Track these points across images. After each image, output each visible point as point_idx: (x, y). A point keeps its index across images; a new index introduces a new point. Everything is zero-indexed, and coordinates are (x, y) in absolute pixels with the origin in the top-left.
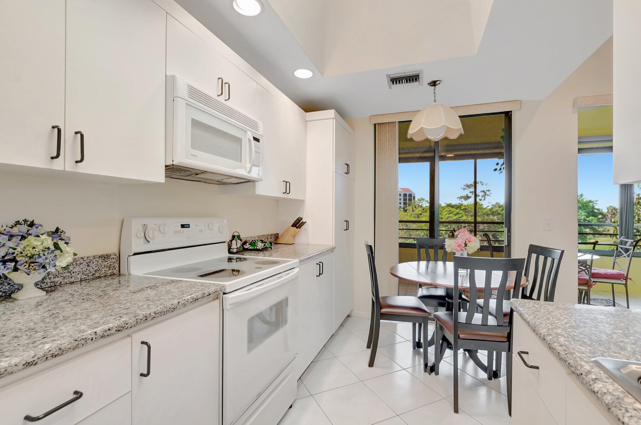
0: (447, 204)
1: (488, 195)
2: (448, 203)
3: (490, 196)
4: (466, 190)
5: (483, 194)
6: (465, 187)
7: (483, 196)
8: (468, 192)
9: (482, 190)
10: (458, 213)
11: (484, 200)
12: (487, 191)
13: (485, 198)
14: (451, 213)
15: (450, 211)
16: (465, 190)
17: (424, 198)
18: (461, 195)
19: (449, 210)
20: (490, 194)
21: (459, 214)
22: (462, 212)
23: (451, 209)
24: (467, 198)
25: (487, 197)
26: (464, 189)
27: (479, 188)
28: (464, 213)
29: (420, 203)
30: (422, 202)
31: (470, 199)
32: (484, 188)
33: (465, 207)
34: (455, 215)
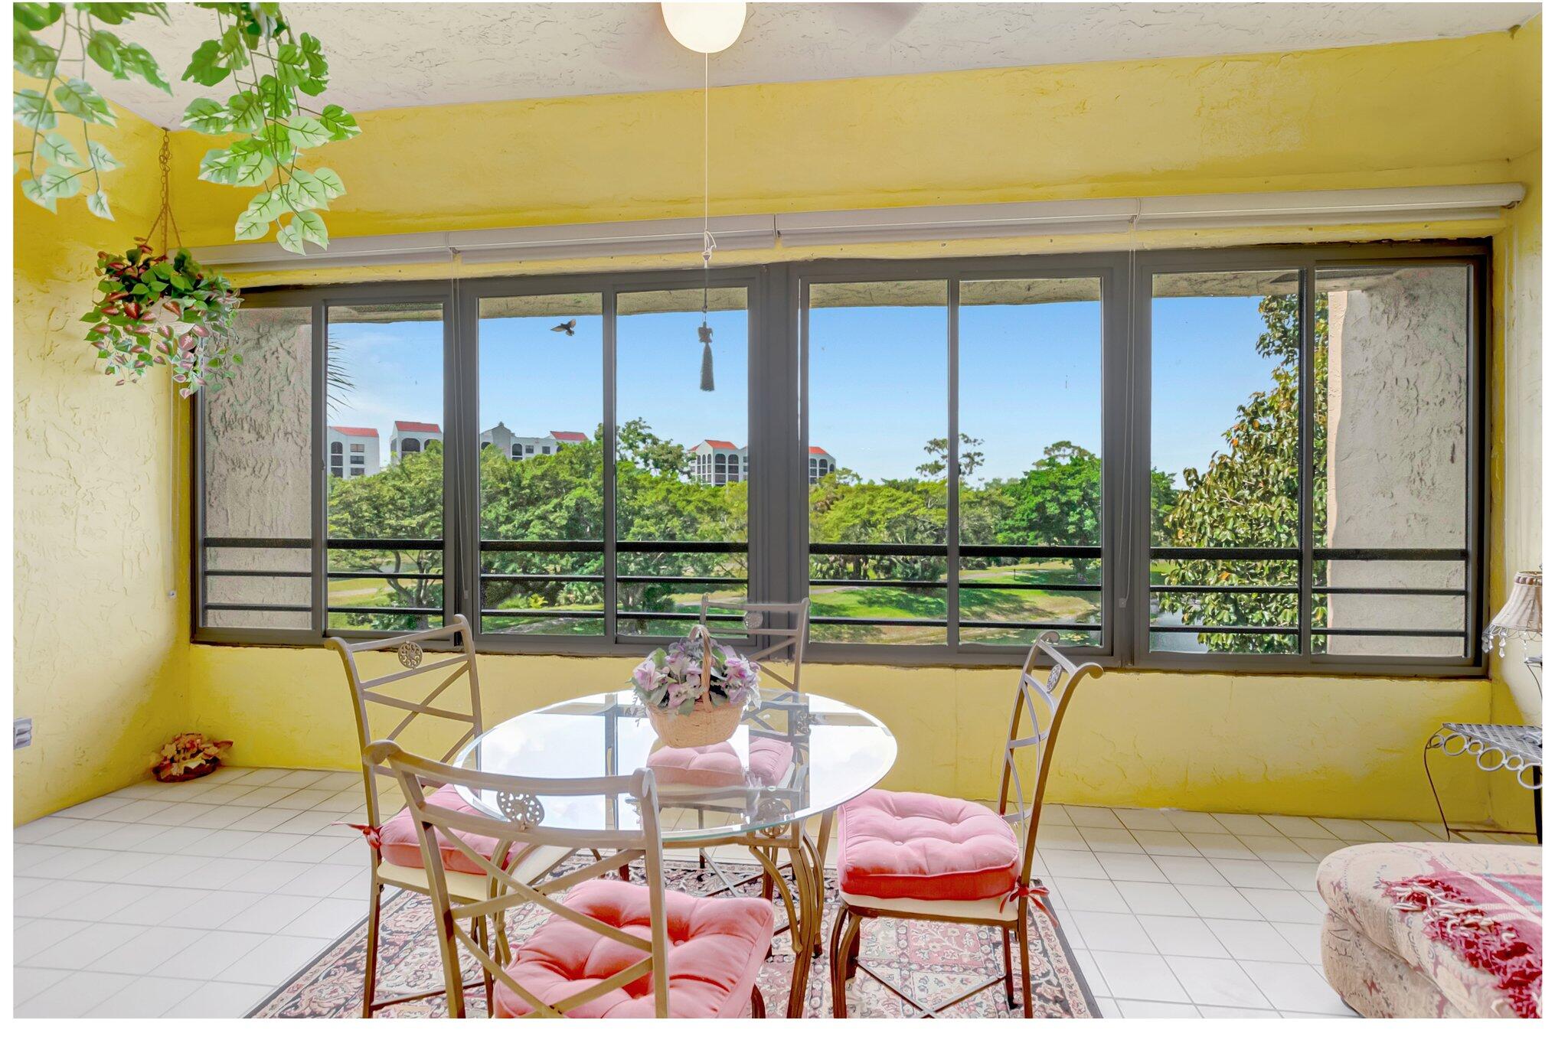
0: (889, 482)
1: (977, 463)
2: (890, 479)
3: (981, 465)
4: (934, 453)
5: (967, 460)
6: (932, 447)
7: (967, 466)
8: (936, 456)
9: (965, 453)
10: (908, 502)
11: (971, 473)
12: (975, 454)
13: (971, 469)
14: (894, 501)
15: (892, 496)
16: (932, 453)
17: (849, 468)
18: (924, 463)
19: (889, 494)
20: (983, 460)
21: (910, 502)
22: (916, 497)
23: (894, 491)
24: (936, 468)
25: (976, 468)
26: (930, 450)
27: (963, 448)
28: (920, 500)
29: (840, 478)
30: (845, 478)
31: (943, 471)
32: (970, 448)
33: (926, 488)
34: (903, 505)
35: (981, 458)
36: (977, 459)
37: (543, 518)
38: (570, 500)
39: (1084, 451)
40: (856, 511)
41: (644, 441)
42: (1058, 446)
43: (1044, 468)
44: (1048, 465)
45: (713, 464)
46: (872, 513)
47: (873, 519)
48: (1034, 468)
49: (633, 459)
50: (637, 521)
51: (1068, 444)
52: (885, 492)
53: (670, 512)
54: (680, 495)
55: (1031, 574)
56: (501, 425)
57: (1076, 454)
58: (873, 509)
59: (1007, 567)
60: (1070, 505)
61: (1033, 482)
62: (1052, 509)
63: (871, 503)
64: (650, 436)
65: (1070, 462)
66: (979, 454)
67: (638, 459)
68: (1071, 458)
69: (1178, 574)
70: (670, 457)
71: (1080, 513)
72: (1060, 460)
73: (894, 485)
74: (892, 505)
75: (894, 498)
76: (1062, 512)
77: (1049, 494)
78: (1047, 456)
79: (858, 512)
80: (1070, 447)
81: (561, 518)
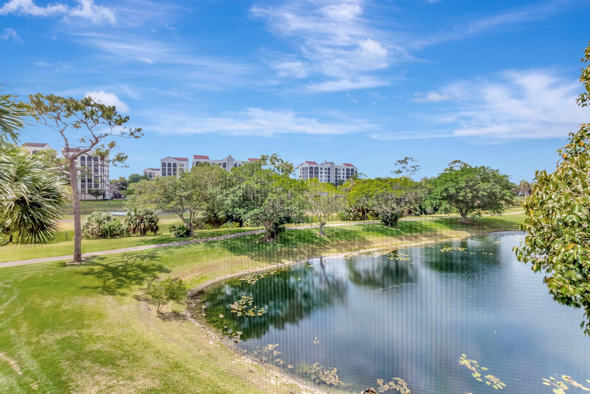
1: (417, 170)
2: (378, 177)
5: (413, 169)
6: (397, 163)
10: (385, 187)
11: (414, 174)
12: (416, 166)
13: (414, 172)
16: (398, 166)
18: (394, 170)
19: (377, 183)
20: (419, 169)
22: (388, 184)
24: (399, 172)
25: (416, 172)
29: (359, 176)
30: (362, 176)
32: (414, 164)
33: (393, 180)
35: (419, 167)
36: (417, 168)
37: (233, 192)
38: (243, 185)
39: (467, 165)
40: (362, 190)
41: (278, 161)
42: (455, 162)
43: (448, 172)
44: (449, 170)
45: (308, 171)
46: (369, 191)
47: (370, 194)
48: (443, 172)
49: (274, 169)
50: (270, 194)
51: (459, 162)
52: (375, 183)
53: (283, 190)
54: (288, 184)
55: (441, 219)
56: (230, 156)
57: (463, 165)
58: (369, 190)
59: (430, 215)
60: (461, 189)
61: (444, 178)
62: (452, 191)
63: (369, 187)
64: (280, 159)
65: (460, 169)
66: (418, 166)
67: (275, 169)
68: (461, 167)
69: (531, 240)
70: (288, 168)
71: (465, 191)
72: (454, 168)
73: (379, 179)
74: (378, 188)
75: (379, 185)
76: (457, 192)
77: (450, 184)
78: (449, 166)
79: (363, 191)
80: (460, 162)
81: (240, 193)
